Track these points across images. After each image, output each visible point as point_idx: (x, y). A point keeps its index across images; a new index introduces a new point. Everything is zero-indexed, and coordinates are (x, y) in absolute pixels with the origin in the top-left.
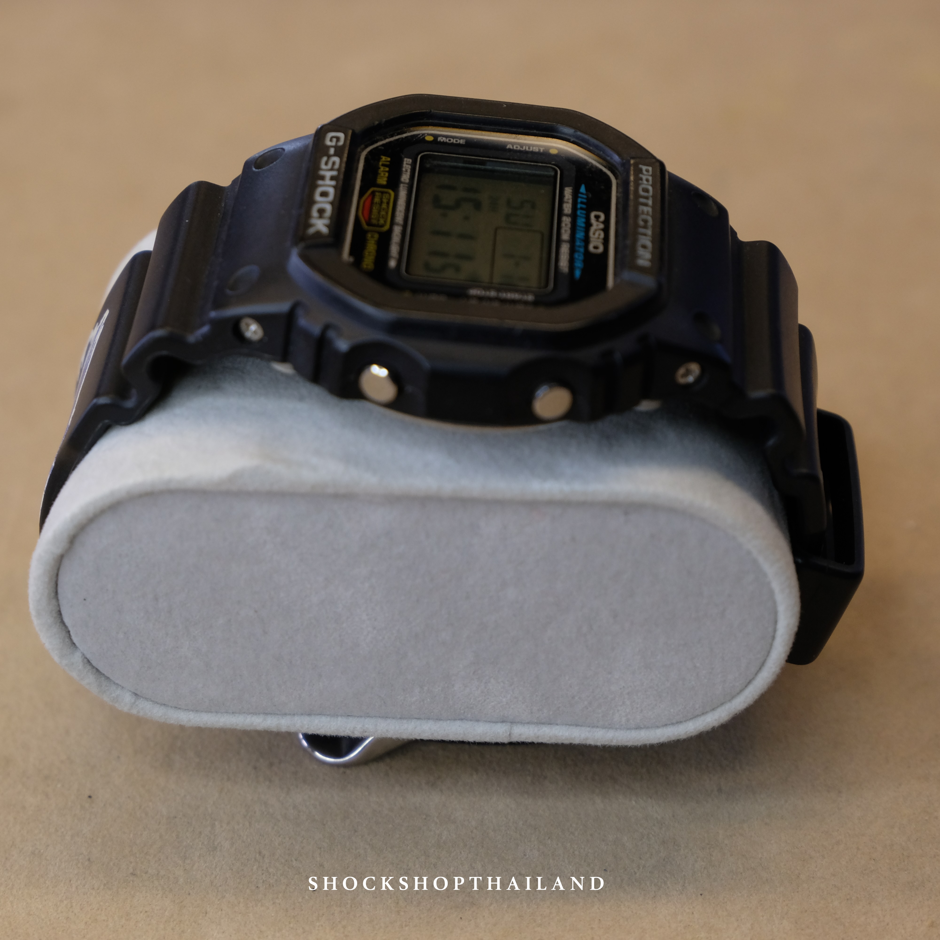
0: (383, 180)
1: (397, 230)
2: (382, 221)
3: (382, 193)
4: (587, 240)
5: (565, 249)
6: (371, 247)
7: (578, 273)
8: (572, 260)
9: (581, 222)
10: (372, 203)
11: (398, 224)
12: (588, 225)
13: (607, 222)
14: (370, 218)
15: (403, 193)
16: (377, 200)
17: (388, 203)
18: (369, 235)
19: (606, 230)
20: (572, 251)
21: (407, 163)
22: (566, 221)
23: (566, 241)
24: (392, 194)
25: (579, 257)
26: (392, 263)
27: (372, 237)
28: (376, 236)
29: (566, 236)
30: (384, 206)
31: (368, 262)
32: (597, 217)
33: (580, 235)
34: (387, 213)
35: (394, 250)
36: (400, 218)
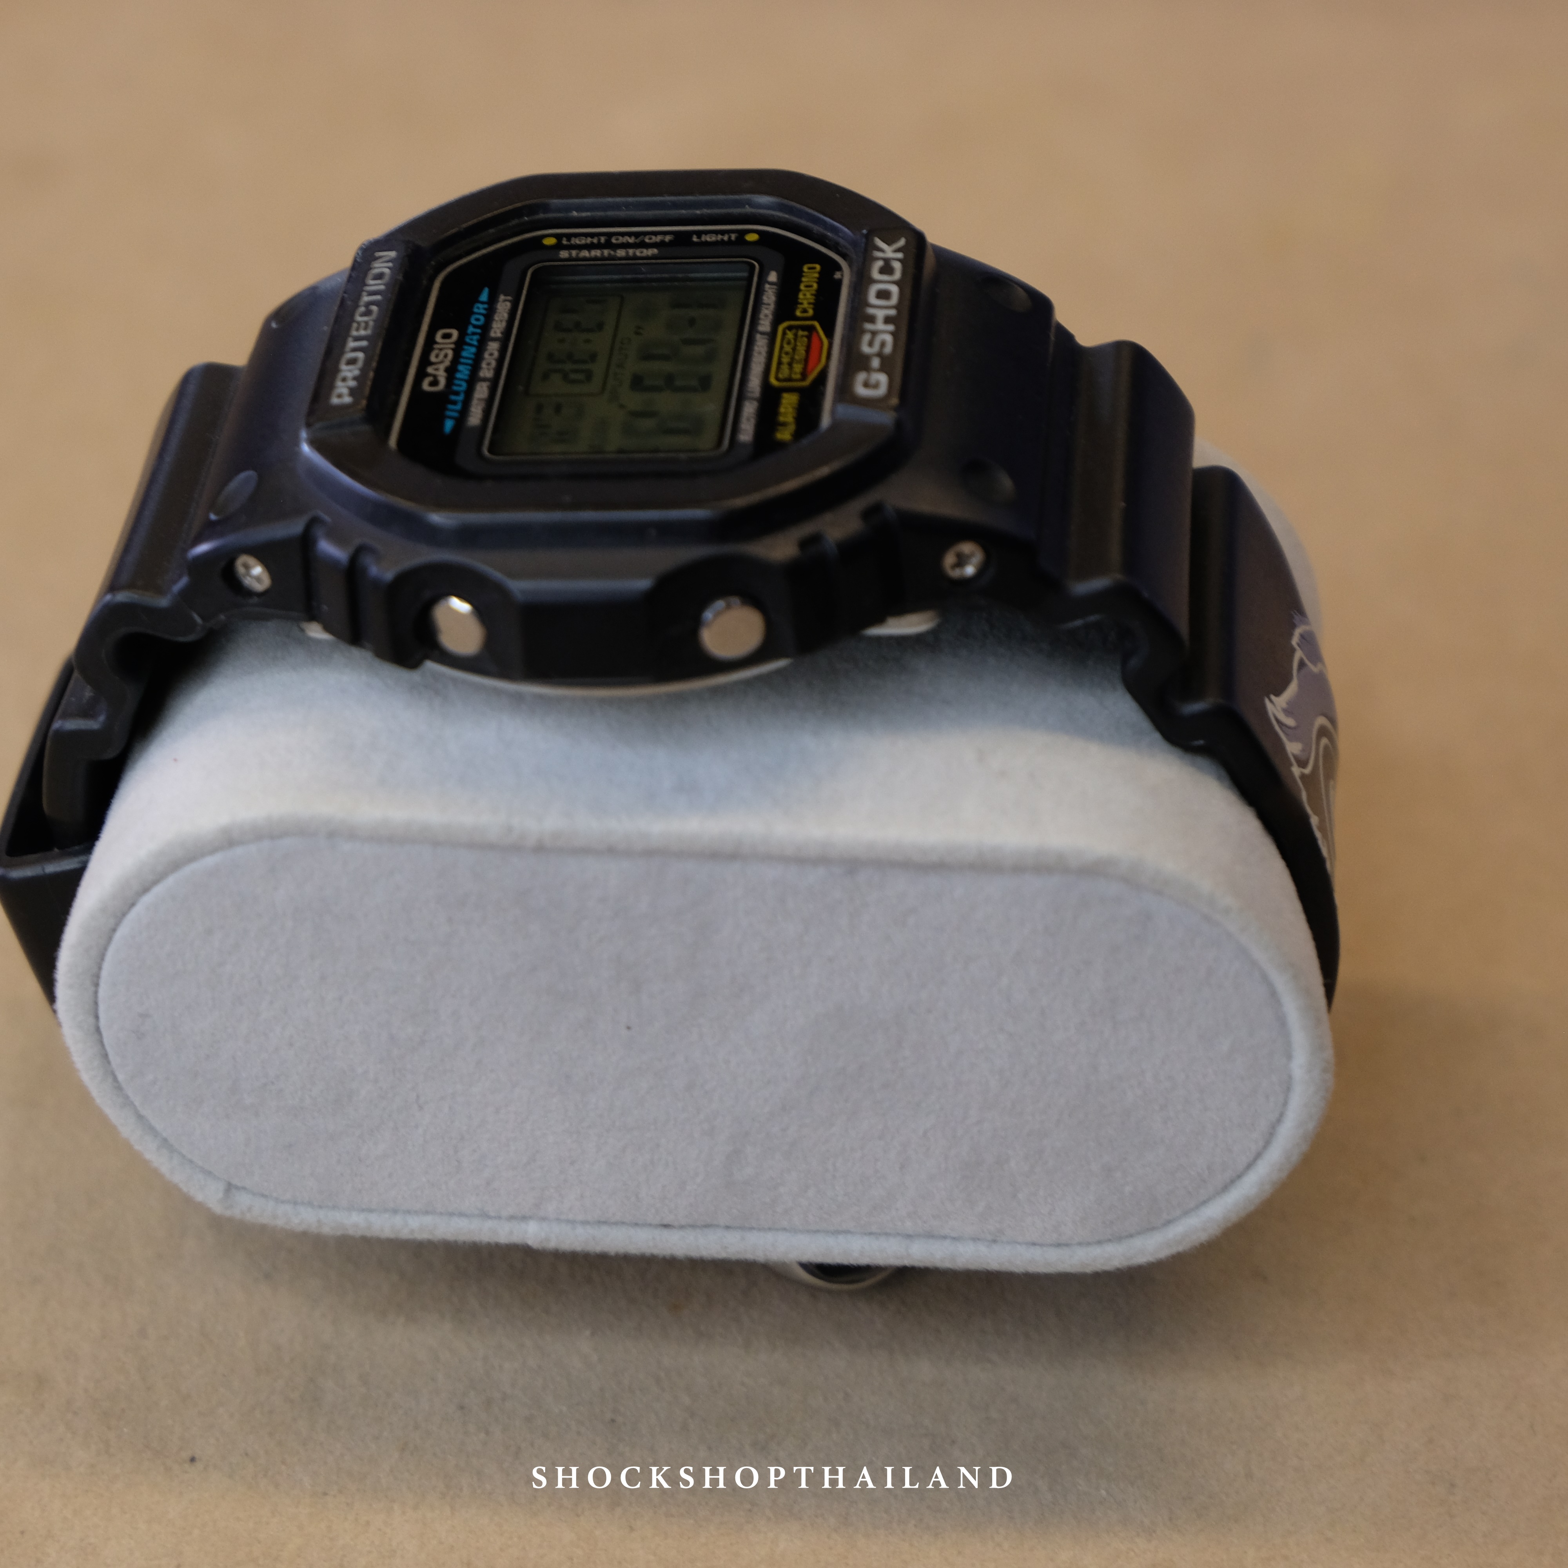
0: (788, 404)
1: (765, 325)
2: (790, 335)
3: (789, 379)
4: (459, 346)
5: (497, 328)
6: (806, 297)
7: (484, 296)
8: (489, 316)
9: (463, 372)
10: (806, 361)
11: (764, 330)
12: (451, 371)
13: (421, 374)
14: (809, 338)
15: (755, 383)
16: (798, 368)
17: (780, 363)
18: (811, 312)
19: (425, 361)
20: (486, 328)
21: (747, 432)
22: (486, 372)
23: (494, 339)
24: (773, 381)
25: (478, 319)
26: (773, 277)
27: (805, 311)
28: (798, 313)
29: (493, 347)
30: (786, 359)
31: (811, 275)
32: (435, 383)
33: (469, 352)
34: (782, 347)
35: (770, 297)
36: (761, 344)
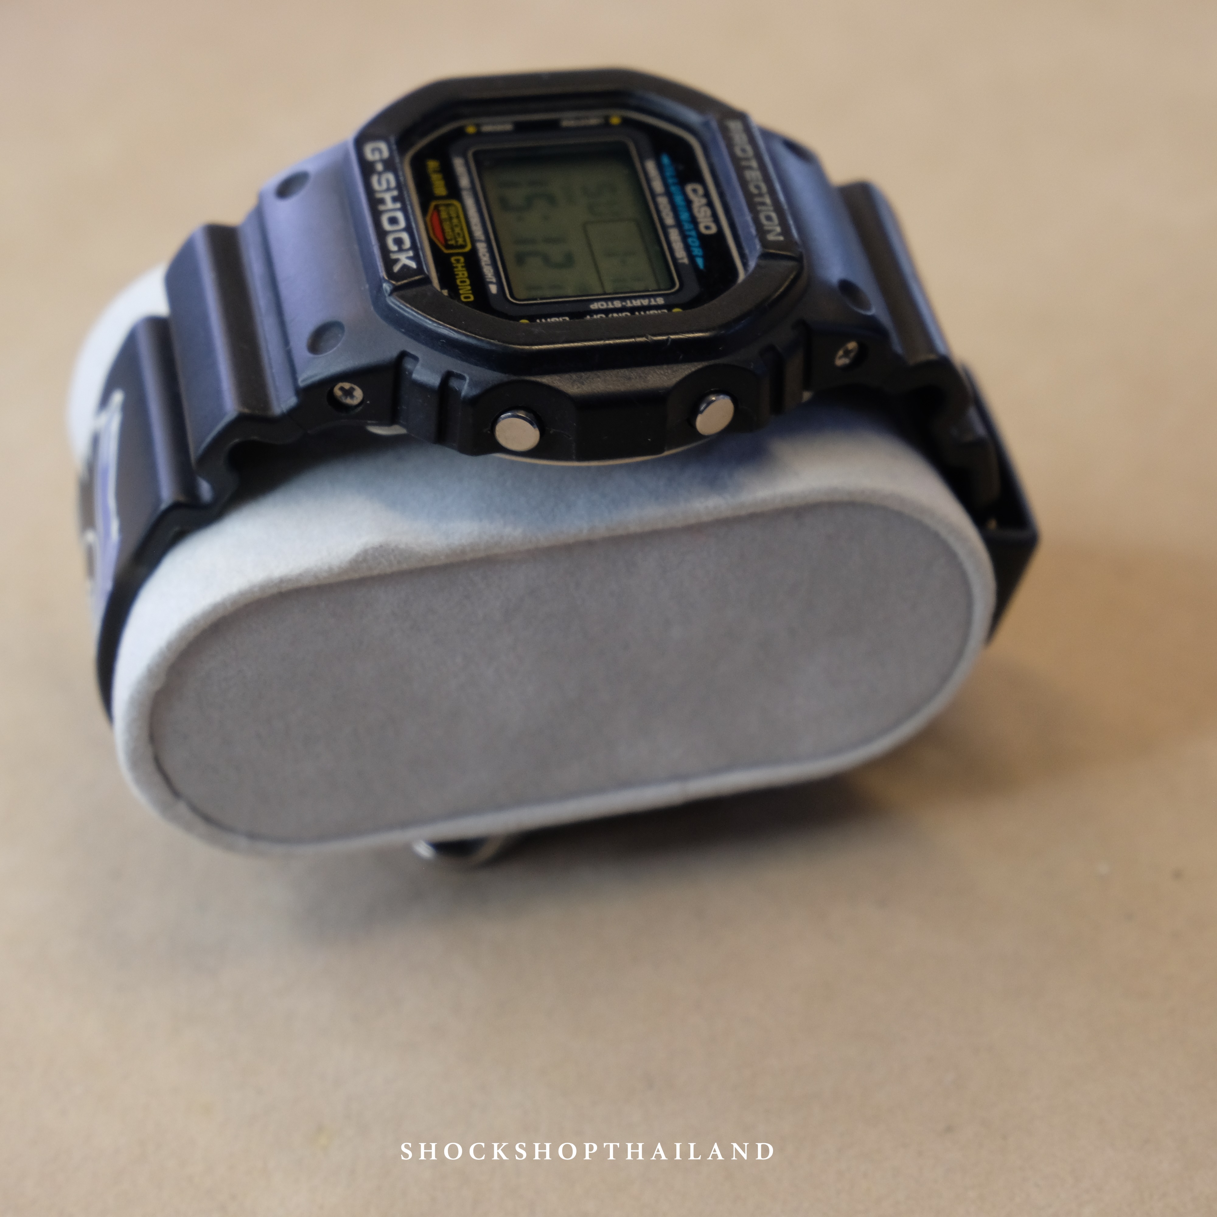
0: (440, 188)
1: (482, 248)
2: (460, 241)
3: (447, 206)
4: (694, 221)
5: (674, 235)
6: (461, 274)
7: (700, 262)
8: (688, 248)
9: (679, 200)
10: (440, 220)
11: (480, 241)
12: (689, 203)
13: (707, 195)
14: (446, 240)
15: (470, 202)
16: (444, 215)
17: (458, 217)
18: (453, 259)
19: (710, 204)
20: (684, 238)
21: (459, 164)
22: (663, 201)
23: (672, 227)
24: (458, 205)
25: (694, 242)
26: (493, 289)
27: (458, 261)
28: (462, 259)
29: (669, 220)
30: (455, 221)
31: (466, 291)
32: (695, 191)
33: (684, 216)
34: (462, 229)
35: (488, 272)
36: (478, 233)
